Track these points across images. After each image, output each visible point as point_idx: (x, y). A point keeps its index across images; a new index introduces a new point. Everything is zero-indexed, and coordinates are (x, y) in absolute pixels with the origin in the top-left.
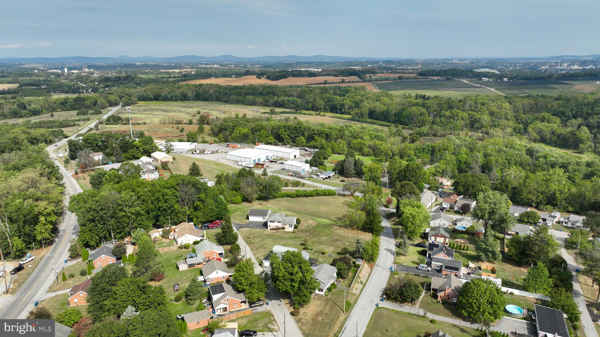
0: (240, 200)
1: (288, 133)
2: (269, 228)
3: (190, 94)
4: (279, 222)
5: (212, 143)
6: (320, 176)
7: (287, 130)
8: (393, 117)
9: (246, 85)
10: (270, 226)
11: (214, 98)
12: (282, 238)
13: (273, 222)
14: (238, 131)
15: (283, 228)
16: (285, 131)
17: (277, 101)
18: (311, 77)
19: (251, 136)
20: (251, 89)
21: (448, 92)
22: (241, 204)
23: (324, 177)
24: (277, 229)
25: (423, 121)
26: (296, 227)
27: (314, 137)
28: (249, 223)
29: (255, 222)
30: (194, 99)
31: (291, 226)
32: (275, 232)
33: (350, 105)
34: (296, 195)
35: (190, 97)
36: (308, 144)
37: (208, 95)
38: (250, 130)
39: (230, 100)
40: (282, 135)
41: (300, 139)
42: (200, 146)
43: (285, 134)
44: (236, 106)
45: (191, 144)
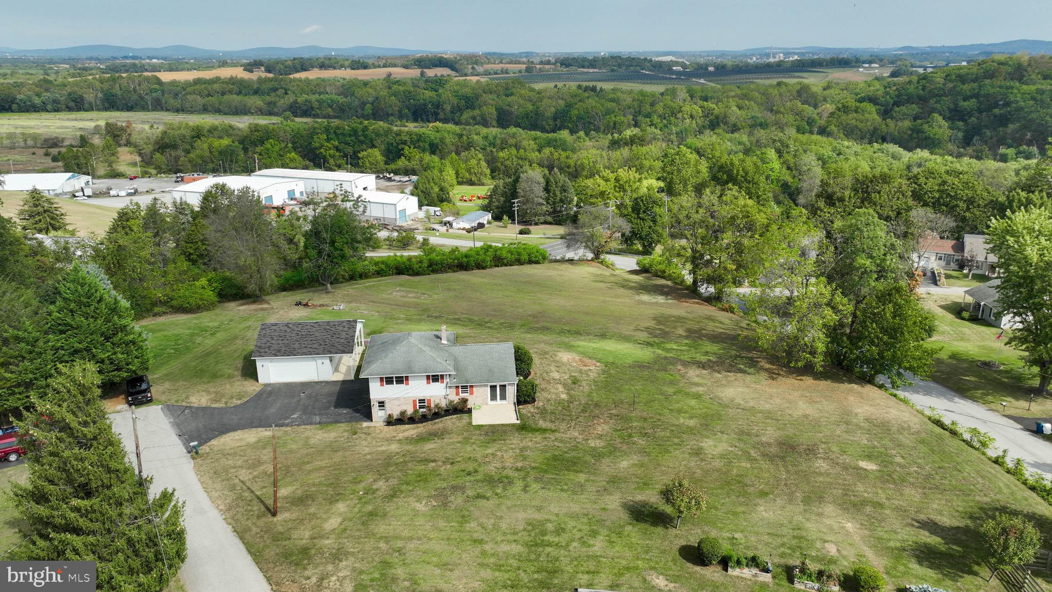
0: (210, 295)
1: (336, 143)
2: (378, 415)
3: (90, 97)
4: (435, 379)
5: (135, 178)
6: (454, 225)
7: (333, 136)
8: (551, 122)
9: (222, 77)
10: (382, 404)
11: (149, 103)
12: (490, 481)
13: (400, 380)
14: (205, 146)
15: (460, 409)
16: (328, 140)
17: (296, 102)
18: (358, 68)
19: (242, 155)
20: (233, 84)
21: (629, 84)
22: (217, 311)
23: (468, 226)
24: (424, 418)
25: (615, 124)
26: (525, 397)
27: (403, 149)
28: (259, 396)
29: (291, 389)
30: (101, 107)
31: (497, 392)
32: (421, 439)
33: (455, 103)
34: (430, 265)
35: (90, 103)
36: (392, 166)
37: (135, 97)
38: (236, 143)
39: (188, 105)
40: (322, 150)
41: (368, 156)
42: (101, 183)
43: (329, 145)
44: (203, 116)
45: (73, 177)
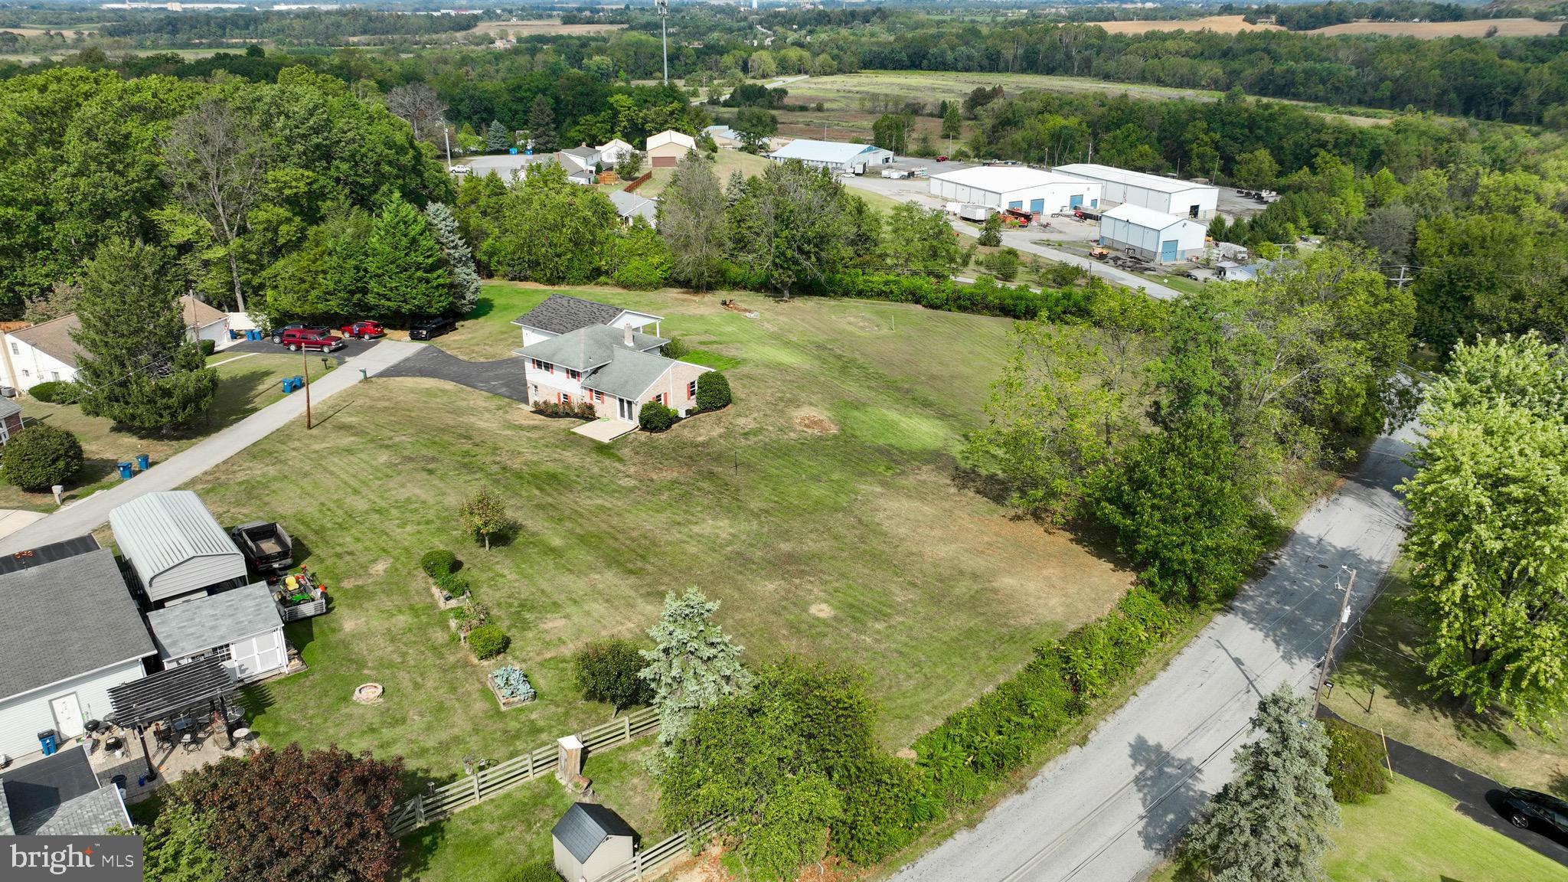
0: (657, 275)
1: (1218, 136)
3: (1008, 53)
4: (574, 373)
5: (944, 159)
6: (1228, 276)
7: (1217, 125)
10: (536, 388)
11: (1076, 64)
14: (1040, 125)
15: (587, 415)
16: (1207, 130)
18: (1442, 20)
27: (1316, 154)
31: (625, 408)
35: (1007, 62)
36: (1283, 181)
37: (1059, 57)
38: (1084, 125)
39: (1119, 69)
40: (1192, 144)
41: (1252, 160)
42: (903, 161)
43: (1206, 139)
44: (1132, 87)
45: (869, 150)
